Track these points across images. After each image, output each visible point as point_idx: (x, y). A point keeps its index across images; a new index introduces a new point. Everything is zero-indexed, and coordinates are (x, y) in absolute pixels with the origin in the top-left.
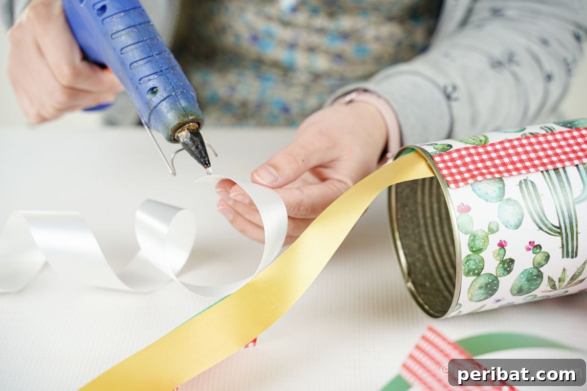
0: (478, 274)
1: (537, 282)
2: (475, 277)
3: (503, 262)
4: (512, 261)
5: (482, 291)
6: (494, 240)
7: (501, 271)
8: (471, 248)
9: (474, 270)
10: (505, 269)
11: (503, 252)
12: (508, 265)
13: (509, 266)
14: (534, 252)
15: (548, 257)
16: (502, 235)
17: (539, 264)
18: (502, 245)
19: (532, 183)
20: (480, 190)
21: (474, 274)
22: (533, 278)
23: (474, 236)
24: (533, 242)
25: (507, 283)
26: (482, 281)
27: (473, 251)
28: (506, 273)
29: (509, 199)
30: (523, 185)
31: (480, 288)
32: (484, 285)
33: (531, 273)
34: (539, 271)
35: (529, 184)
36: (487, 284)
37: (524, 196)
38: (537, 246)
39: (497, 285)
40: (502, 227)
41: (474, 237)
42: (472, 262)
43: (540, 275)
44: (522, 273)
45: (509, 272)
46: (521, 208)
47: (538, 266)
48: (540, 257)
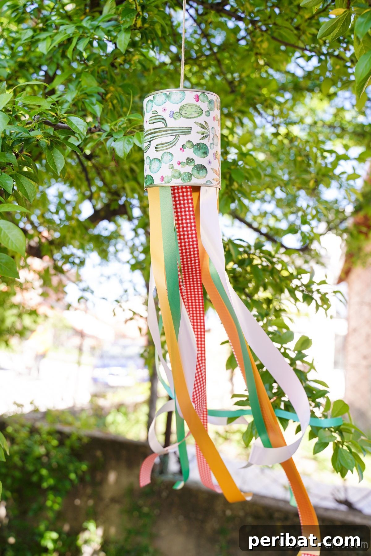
0: (191, 175)
2: (193, 176)
3: (187, 163)
4: (188, 159)
5: (201, 172)
6: (176, 167)
7: (192, 164)
8: (179, 178)
9: (189, 177)
10: (191, 162)
11: (183, 163)
12: (190, 160)
15: (189, 141)
16: (175, 163)
17: (191, 145)
18: (179, 163)
19: (156, 145)
21: (191, 177)
22: (198, 148)
23: (173, 176)
24: (181, 148)
25: (199, 160)
26: (195, 173)
27: (180, 177)
28: (193, 161)
29: (161, 157)
30: (157, 149)
31: (199, 173)
32: (198, 172)
33: (196, 149)
34: (195, 145)
35: (157, 146)
36: (197, 170)
37: (161, 150)
38: (183, 147)
39: (198, 165)
40: (171, 163)
41: (174, 176)
42: (185, 178)
43: (198, 144)
44: (195, 153)
45: (193, 160)
46: (165, 153)
47: (193, 146)
48: (189, 145)
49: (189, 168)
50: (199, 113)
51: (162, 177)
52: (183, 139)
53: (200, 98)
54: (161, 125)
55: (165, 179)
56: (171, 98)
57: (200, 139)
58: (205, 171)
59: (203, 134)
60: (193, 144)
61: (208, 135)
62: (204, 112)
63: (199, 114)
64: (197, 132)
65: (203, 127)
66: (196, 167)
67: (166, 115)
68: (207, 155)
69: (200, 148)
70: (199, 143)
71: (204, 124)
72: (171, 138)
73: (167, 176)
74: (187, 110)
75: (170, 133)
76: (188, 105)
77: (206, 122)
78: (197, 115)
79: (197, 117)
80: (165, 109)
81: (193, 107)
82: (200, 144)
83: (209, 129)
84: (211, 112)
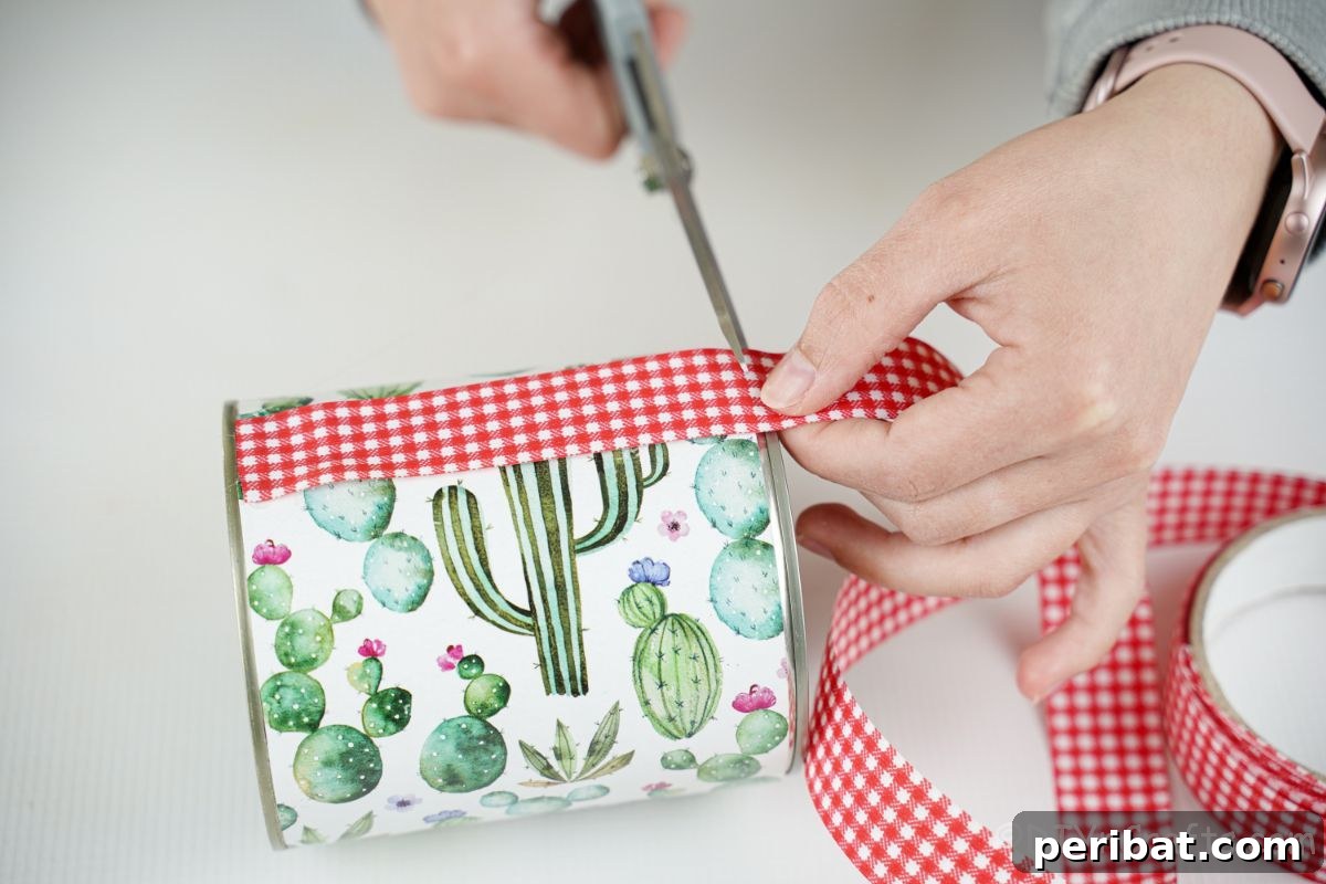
0: (313, 726)
1: (494, 756)
2: (303, 735)
3: (378, 697)
4: (403, 696)
5: (337, 773)
6: (349, 637)
7: (375, 722)
8: (284, 657)
9: (298, 716)
10: (388, 717)
11: (376, 671)
12: (395, 707)
13: (399, 710)
14: (465, 673)
15: (504, 691)
17: (483, 706)
18: (370, 652)
19: (469, 495)
20: (325, 507)
21: (300, 726)
23: (293, 626)
24: (459, 647)
26: (326, 745)
27: (290, 665)
28: (391, 727)
30: (445, 502)
31: (328, 763)
32: (335, 757)
33: (467, 731)
34: (488, 726)
35: (462, 498)
36: (344, 756)
37: (440, 528)
38: (469, 658)
40: (370, 604)
41: (291, 628)
42: (289, 695)
43: (494, 738)
44: (440, 729)
45: (402, 723)
46: (428, 558)
47: (482, 713)
48: (482, 690)
49: (346, 706)
50: (671, 719)
51: (286, 556)
52: (513, 657)
53: (760, 714)
54: (588, 511)
55: (270, 576)
56: (743, 557)
57: (529, 742)
58: (348, 790)
59: (559, 757)
60: (494, 712)
61: (555, 777)
62: (684, 743)
63: (665, 723)
64: (564, 722)
65: (596, 750)
66: (360, 747)
67: (642, 538)
68: (441, 789)
69: (475, 748)
70: (502, 744)
71: (618, 750)
72: (512, 588)
73: (291, 587)
74: (682, 657)
75: (540, 574)
76: (709, 657)
77: (627, 759)
78: (660, 711)
79: (651, 715)
80: (675, 526)
81: (703, 686)
82: (498, 751)
83: (593, 776)
84: (693, 772)
